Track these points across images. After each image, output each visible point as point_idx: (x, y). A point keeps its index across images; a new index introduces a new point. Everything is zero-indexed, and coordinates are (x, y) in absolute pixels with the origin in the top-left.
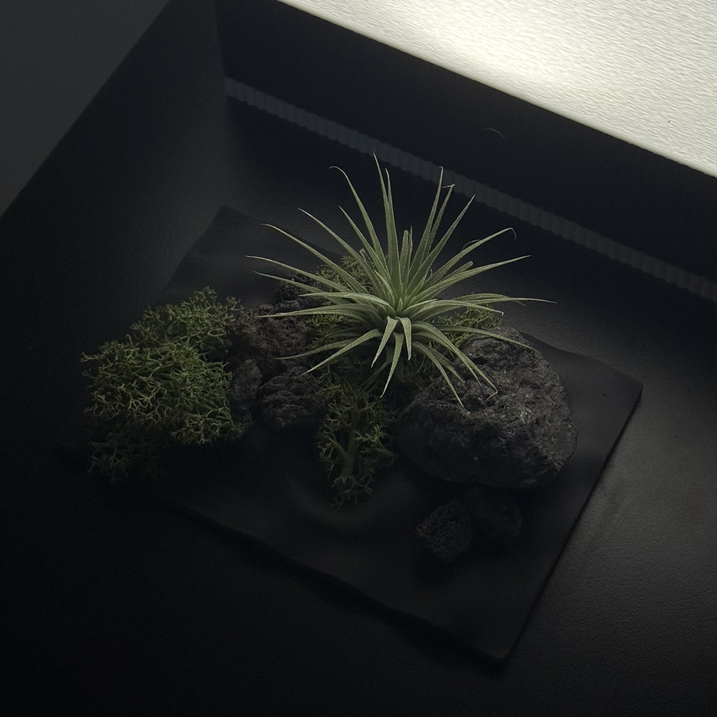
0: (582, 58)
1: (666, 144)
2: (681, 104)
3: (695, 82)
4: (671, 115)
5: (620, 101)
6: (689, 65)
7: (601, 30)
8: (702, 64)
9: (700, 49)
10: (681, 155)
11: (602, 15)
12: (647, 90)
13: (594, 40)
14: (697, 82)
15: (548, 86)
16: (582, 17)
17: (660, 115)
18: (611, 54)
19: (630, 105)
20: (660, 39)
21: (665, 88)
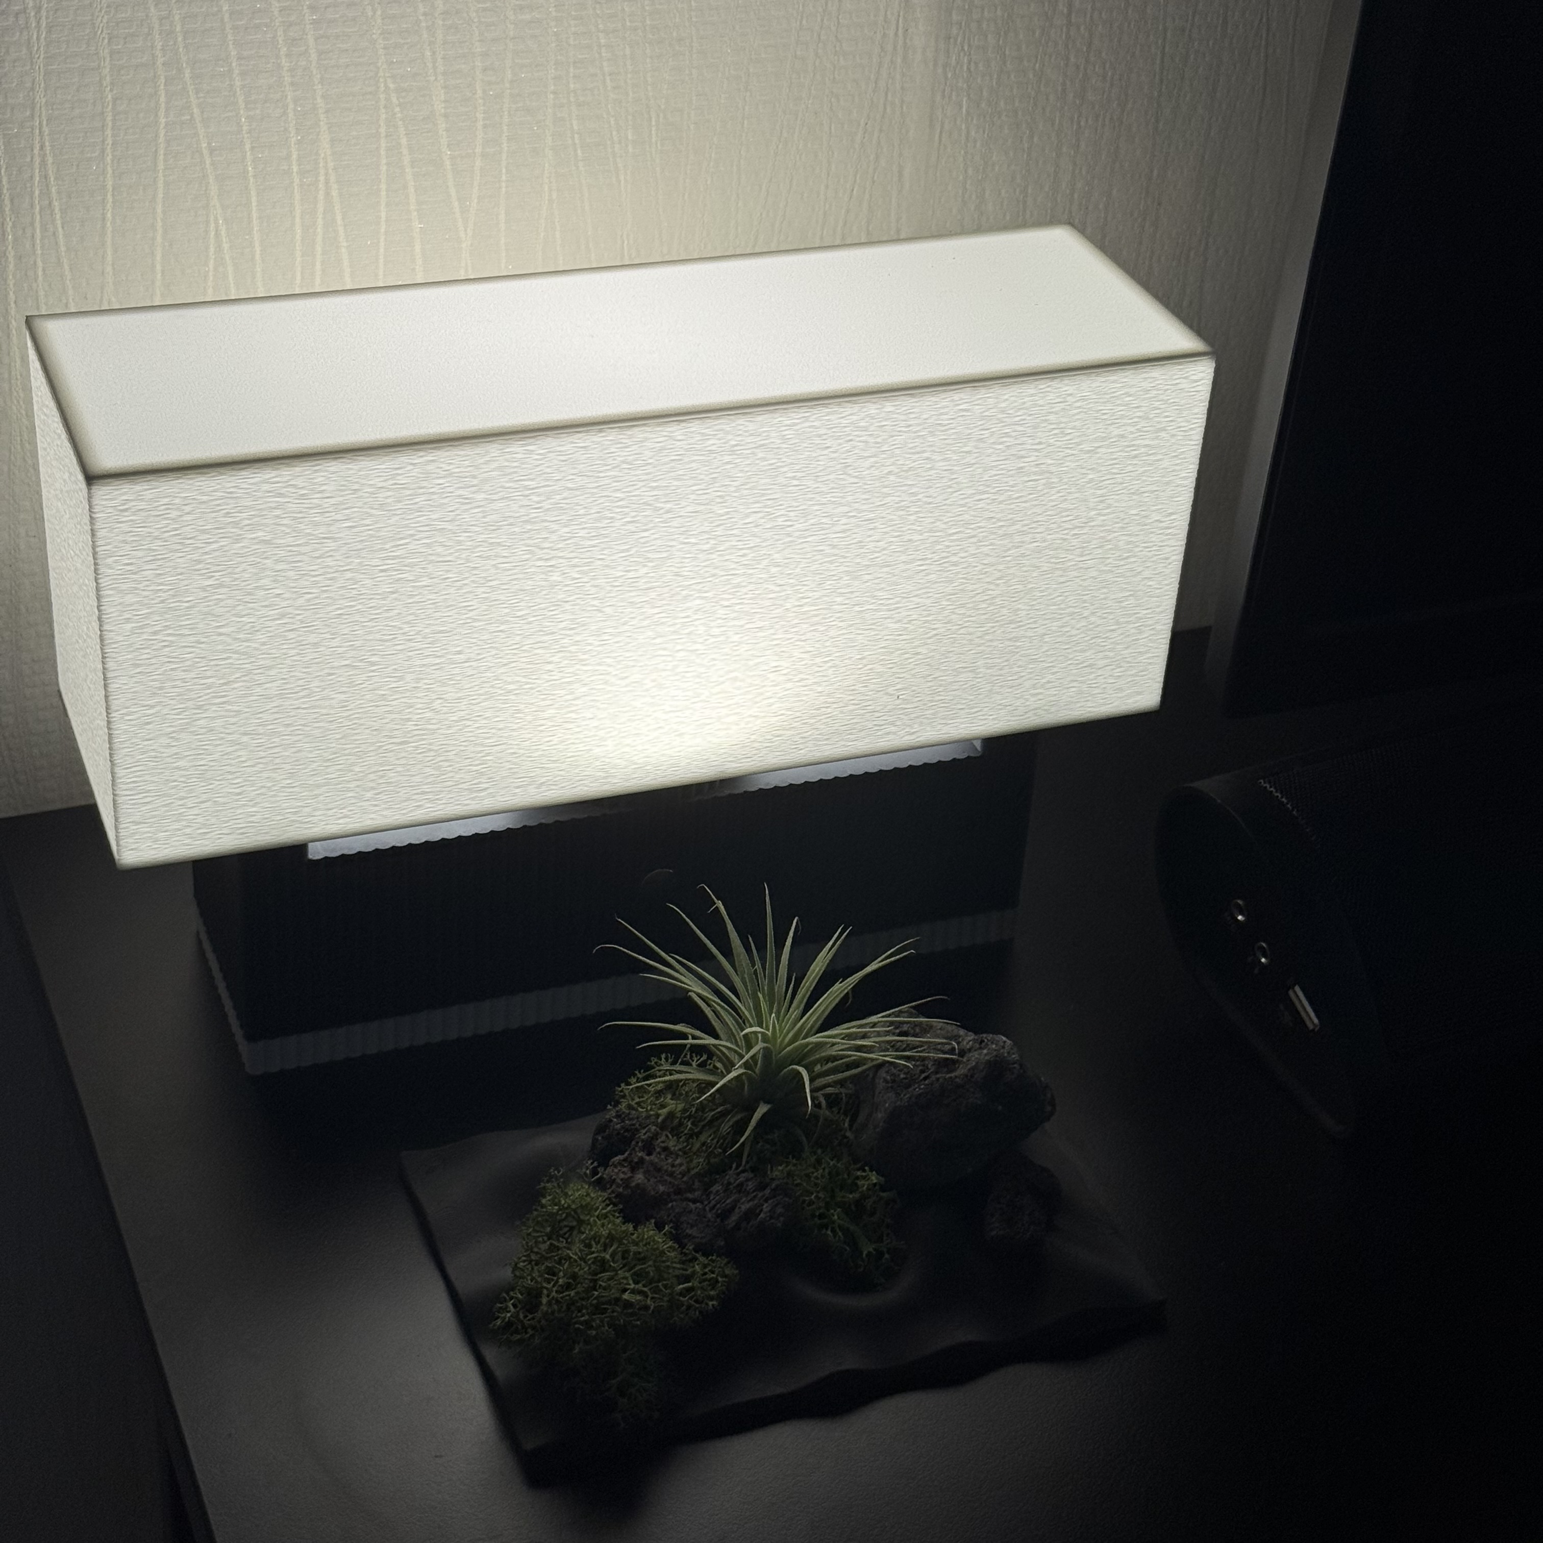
0: (795, 669)
1: (894, 733)
2: (910, 663)
3: (924, 623)
4: (899, 687)
5: (841, 704)
6: (918, 604)
7: (816, 616)
8: (930, 595)
9: (927, 575)
10: (913, 737)
11: (817, 594)
12: (871, 669)
13: (808, 635)
14: (926, 622)
15: (753, 737)
16: (794, 612)
17: (887, 694)
18: (828, 644)
19: (853, 702)
20: (883, 588)
21: (892, 653)
